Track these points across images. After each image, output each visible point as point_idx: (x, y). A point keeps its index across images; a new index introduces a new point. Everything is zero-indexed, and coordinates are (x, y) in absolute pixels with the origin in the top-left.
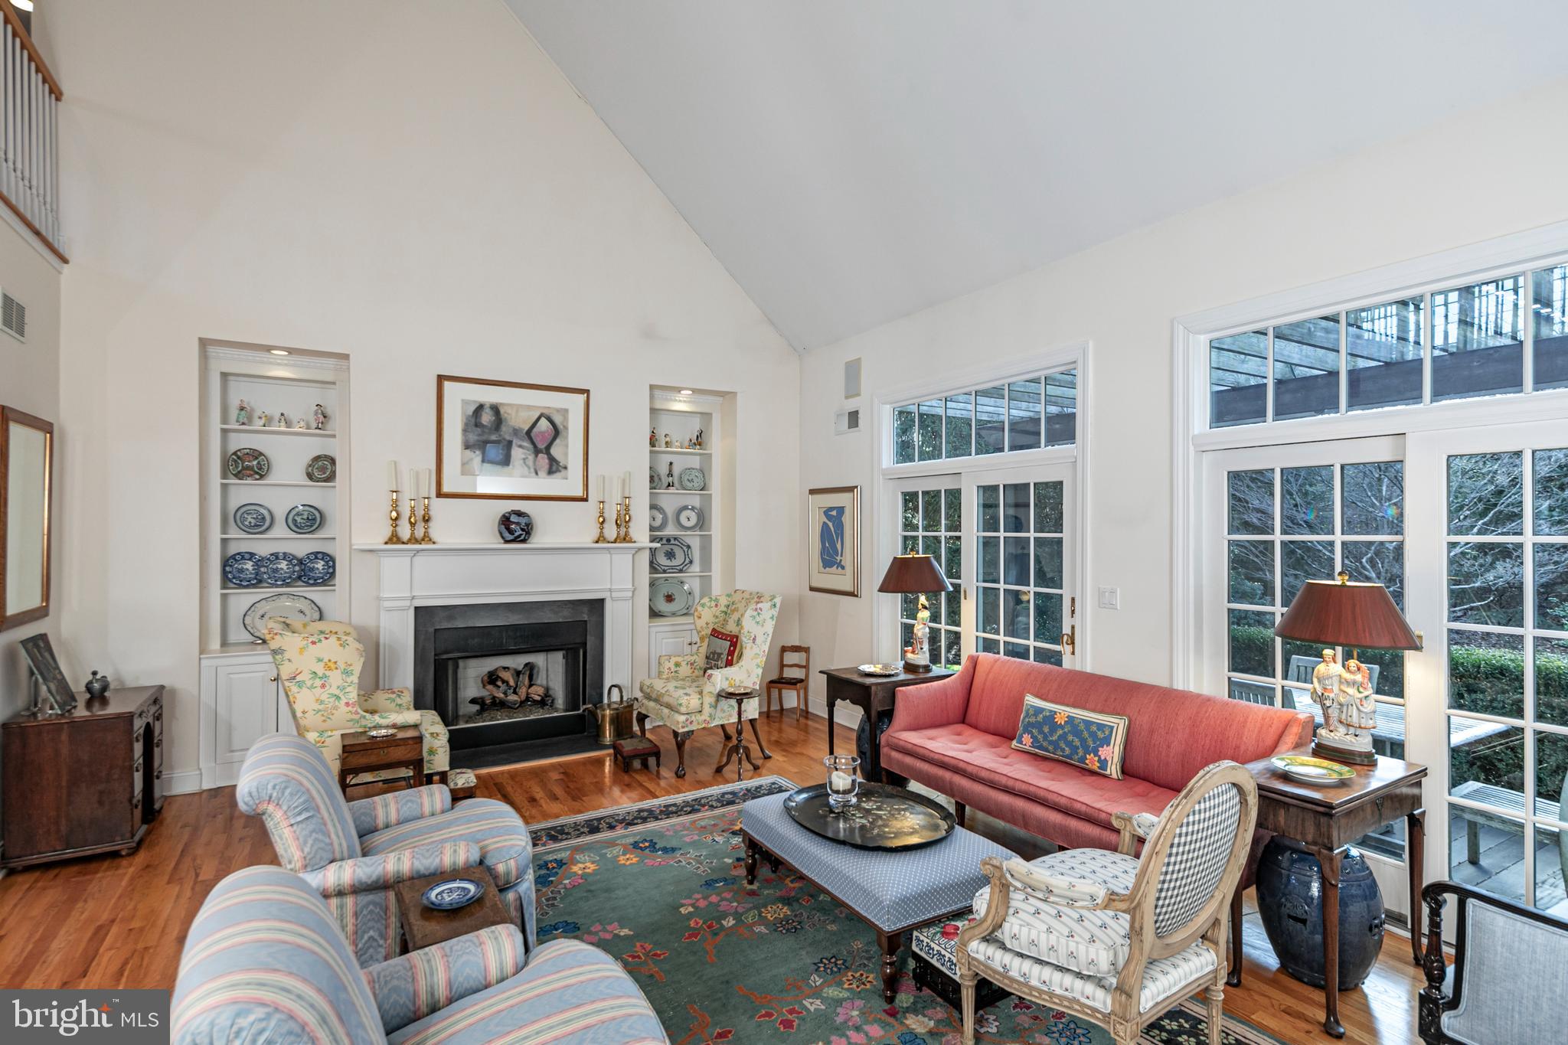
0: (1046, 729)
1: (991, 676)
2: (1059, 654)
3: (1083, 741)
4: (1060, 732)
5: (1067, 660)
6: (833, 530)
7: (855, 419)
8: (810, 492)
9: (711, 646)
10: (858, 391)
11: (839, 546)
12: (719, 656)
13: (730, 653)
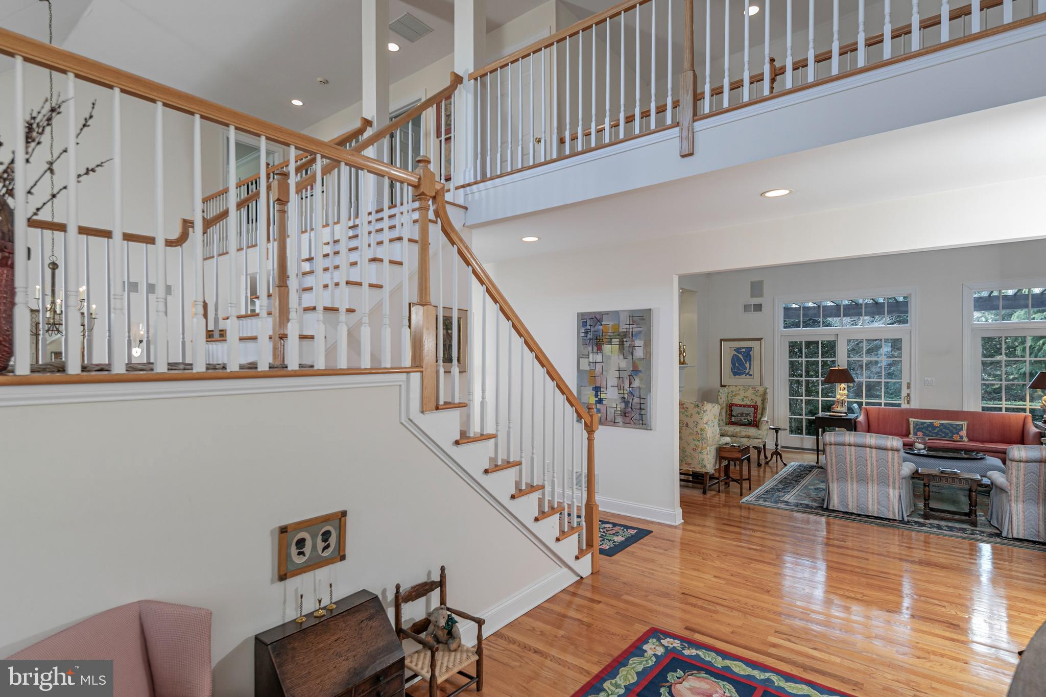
0: (930, 429)
1: (881, 413)
2: (900, 404)
3: (951, 431)
4: (938, 429)
5: (904, 406)
6: (742, 358)
7: (758, 308)
8: (721, 340)
9: (736, 410)
10: (761, 295)
11: (747, 365)
12: (747, 415)
13: (755, 413)
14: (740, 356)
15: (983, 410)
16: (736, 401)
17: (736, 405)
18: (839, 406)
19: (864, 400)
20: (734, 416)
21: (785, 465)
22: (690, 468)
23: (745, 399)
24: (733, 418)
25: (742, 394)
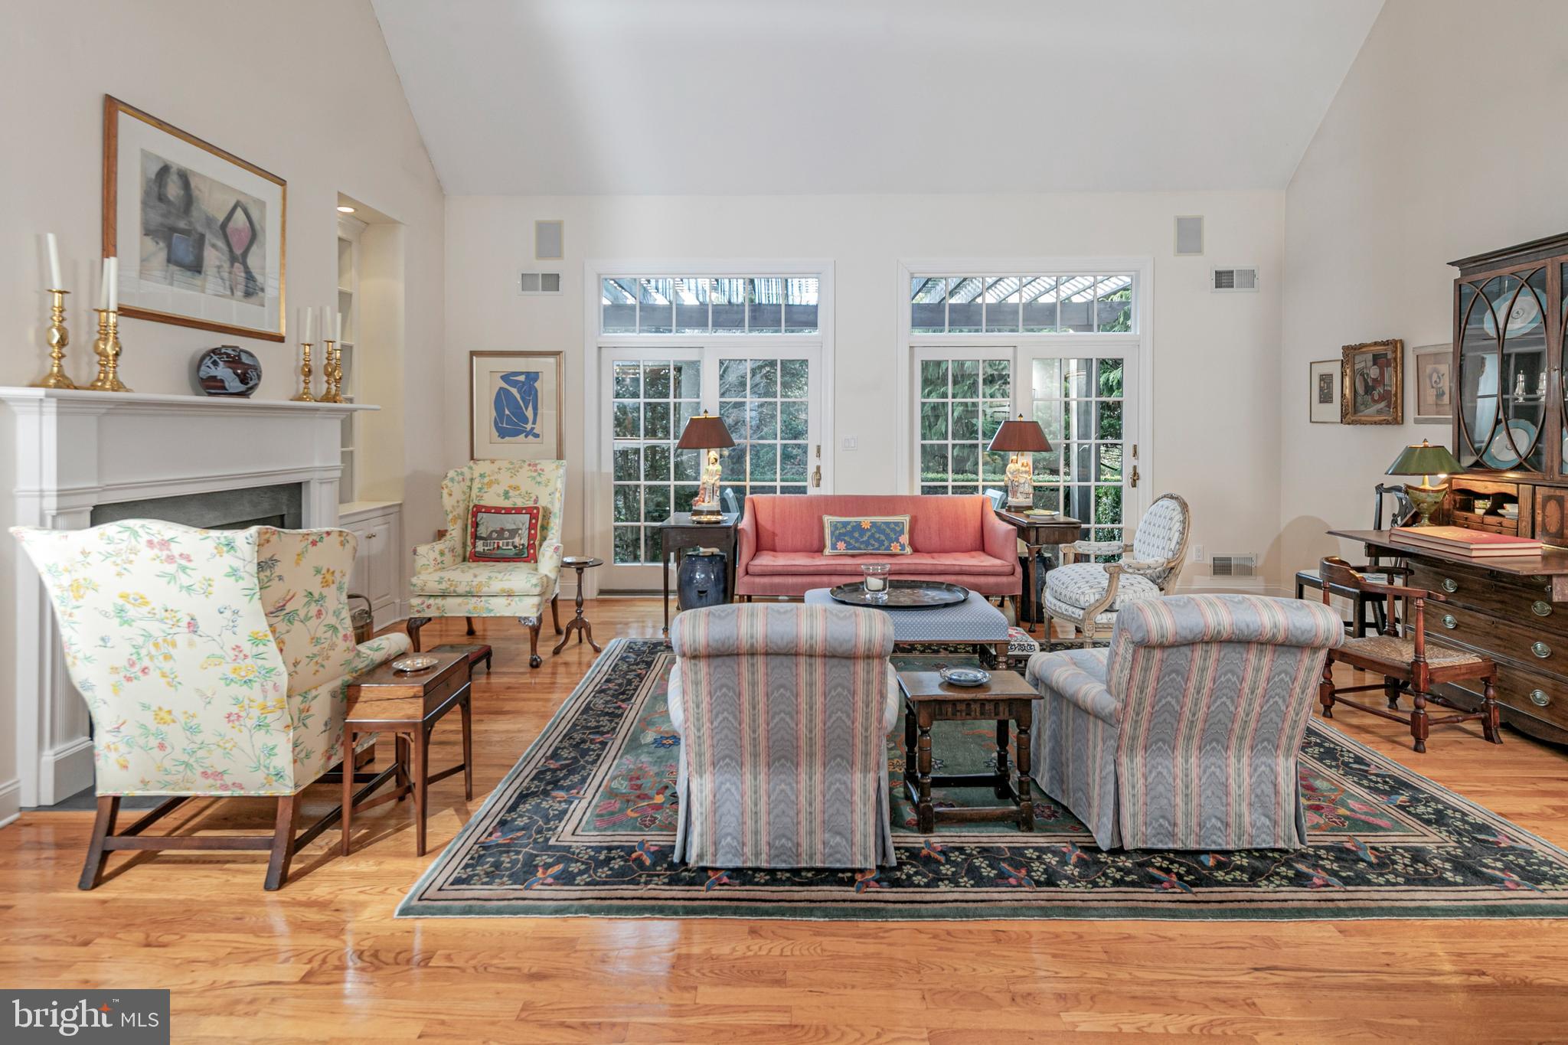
0: (856, 535)
1: (777, 510)
2: (805, 487)
3: (887, 536)
4: (869, 533)
5: (812, 491)
6: (518, 396)
7: (552, 282)
8: (473, 354)
9: (488, 524)
10: (558, 254)
11: (529, 413)
12: (514, 533)
13: (532, 527)
14: (514, 391)
15: (923, 493)
16: (491, 499)
17: (488, 510)
18: (707, 499)
19: (748, 484)
20: (481, 538)
21: (597, 650)
22: (225, 787)
23: (512, 493)
24: (479, 543)
25: (505, 480)
